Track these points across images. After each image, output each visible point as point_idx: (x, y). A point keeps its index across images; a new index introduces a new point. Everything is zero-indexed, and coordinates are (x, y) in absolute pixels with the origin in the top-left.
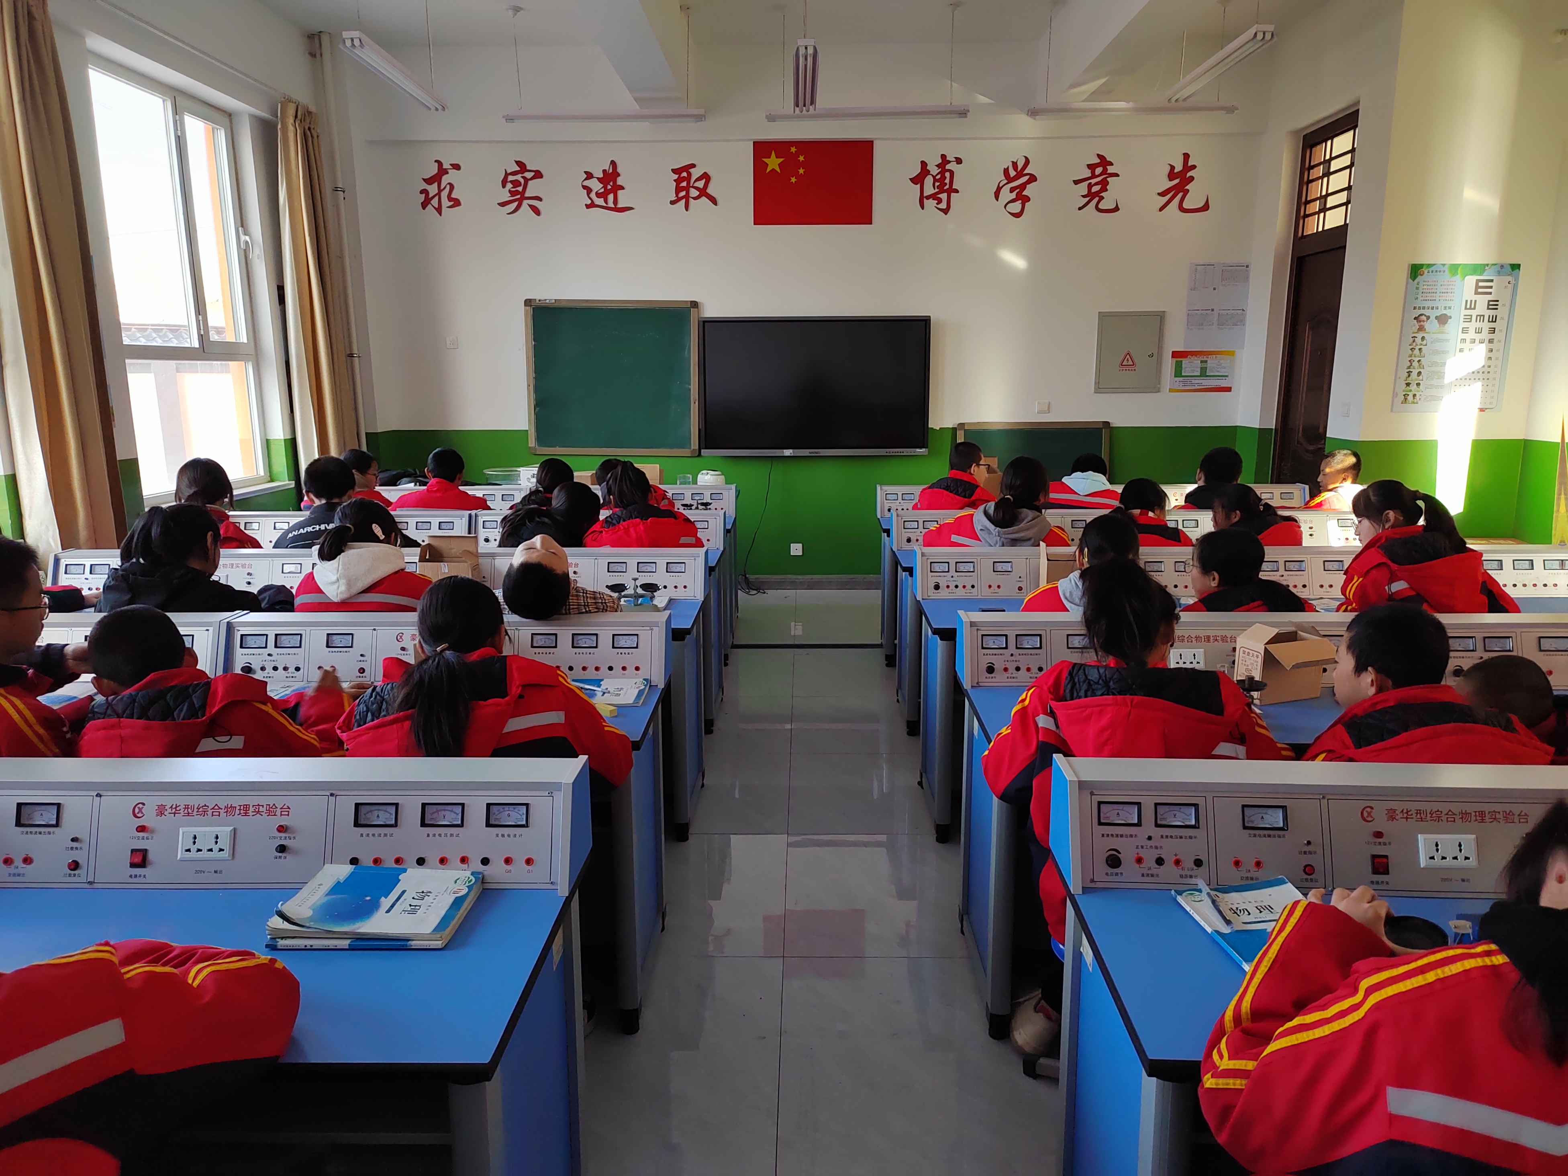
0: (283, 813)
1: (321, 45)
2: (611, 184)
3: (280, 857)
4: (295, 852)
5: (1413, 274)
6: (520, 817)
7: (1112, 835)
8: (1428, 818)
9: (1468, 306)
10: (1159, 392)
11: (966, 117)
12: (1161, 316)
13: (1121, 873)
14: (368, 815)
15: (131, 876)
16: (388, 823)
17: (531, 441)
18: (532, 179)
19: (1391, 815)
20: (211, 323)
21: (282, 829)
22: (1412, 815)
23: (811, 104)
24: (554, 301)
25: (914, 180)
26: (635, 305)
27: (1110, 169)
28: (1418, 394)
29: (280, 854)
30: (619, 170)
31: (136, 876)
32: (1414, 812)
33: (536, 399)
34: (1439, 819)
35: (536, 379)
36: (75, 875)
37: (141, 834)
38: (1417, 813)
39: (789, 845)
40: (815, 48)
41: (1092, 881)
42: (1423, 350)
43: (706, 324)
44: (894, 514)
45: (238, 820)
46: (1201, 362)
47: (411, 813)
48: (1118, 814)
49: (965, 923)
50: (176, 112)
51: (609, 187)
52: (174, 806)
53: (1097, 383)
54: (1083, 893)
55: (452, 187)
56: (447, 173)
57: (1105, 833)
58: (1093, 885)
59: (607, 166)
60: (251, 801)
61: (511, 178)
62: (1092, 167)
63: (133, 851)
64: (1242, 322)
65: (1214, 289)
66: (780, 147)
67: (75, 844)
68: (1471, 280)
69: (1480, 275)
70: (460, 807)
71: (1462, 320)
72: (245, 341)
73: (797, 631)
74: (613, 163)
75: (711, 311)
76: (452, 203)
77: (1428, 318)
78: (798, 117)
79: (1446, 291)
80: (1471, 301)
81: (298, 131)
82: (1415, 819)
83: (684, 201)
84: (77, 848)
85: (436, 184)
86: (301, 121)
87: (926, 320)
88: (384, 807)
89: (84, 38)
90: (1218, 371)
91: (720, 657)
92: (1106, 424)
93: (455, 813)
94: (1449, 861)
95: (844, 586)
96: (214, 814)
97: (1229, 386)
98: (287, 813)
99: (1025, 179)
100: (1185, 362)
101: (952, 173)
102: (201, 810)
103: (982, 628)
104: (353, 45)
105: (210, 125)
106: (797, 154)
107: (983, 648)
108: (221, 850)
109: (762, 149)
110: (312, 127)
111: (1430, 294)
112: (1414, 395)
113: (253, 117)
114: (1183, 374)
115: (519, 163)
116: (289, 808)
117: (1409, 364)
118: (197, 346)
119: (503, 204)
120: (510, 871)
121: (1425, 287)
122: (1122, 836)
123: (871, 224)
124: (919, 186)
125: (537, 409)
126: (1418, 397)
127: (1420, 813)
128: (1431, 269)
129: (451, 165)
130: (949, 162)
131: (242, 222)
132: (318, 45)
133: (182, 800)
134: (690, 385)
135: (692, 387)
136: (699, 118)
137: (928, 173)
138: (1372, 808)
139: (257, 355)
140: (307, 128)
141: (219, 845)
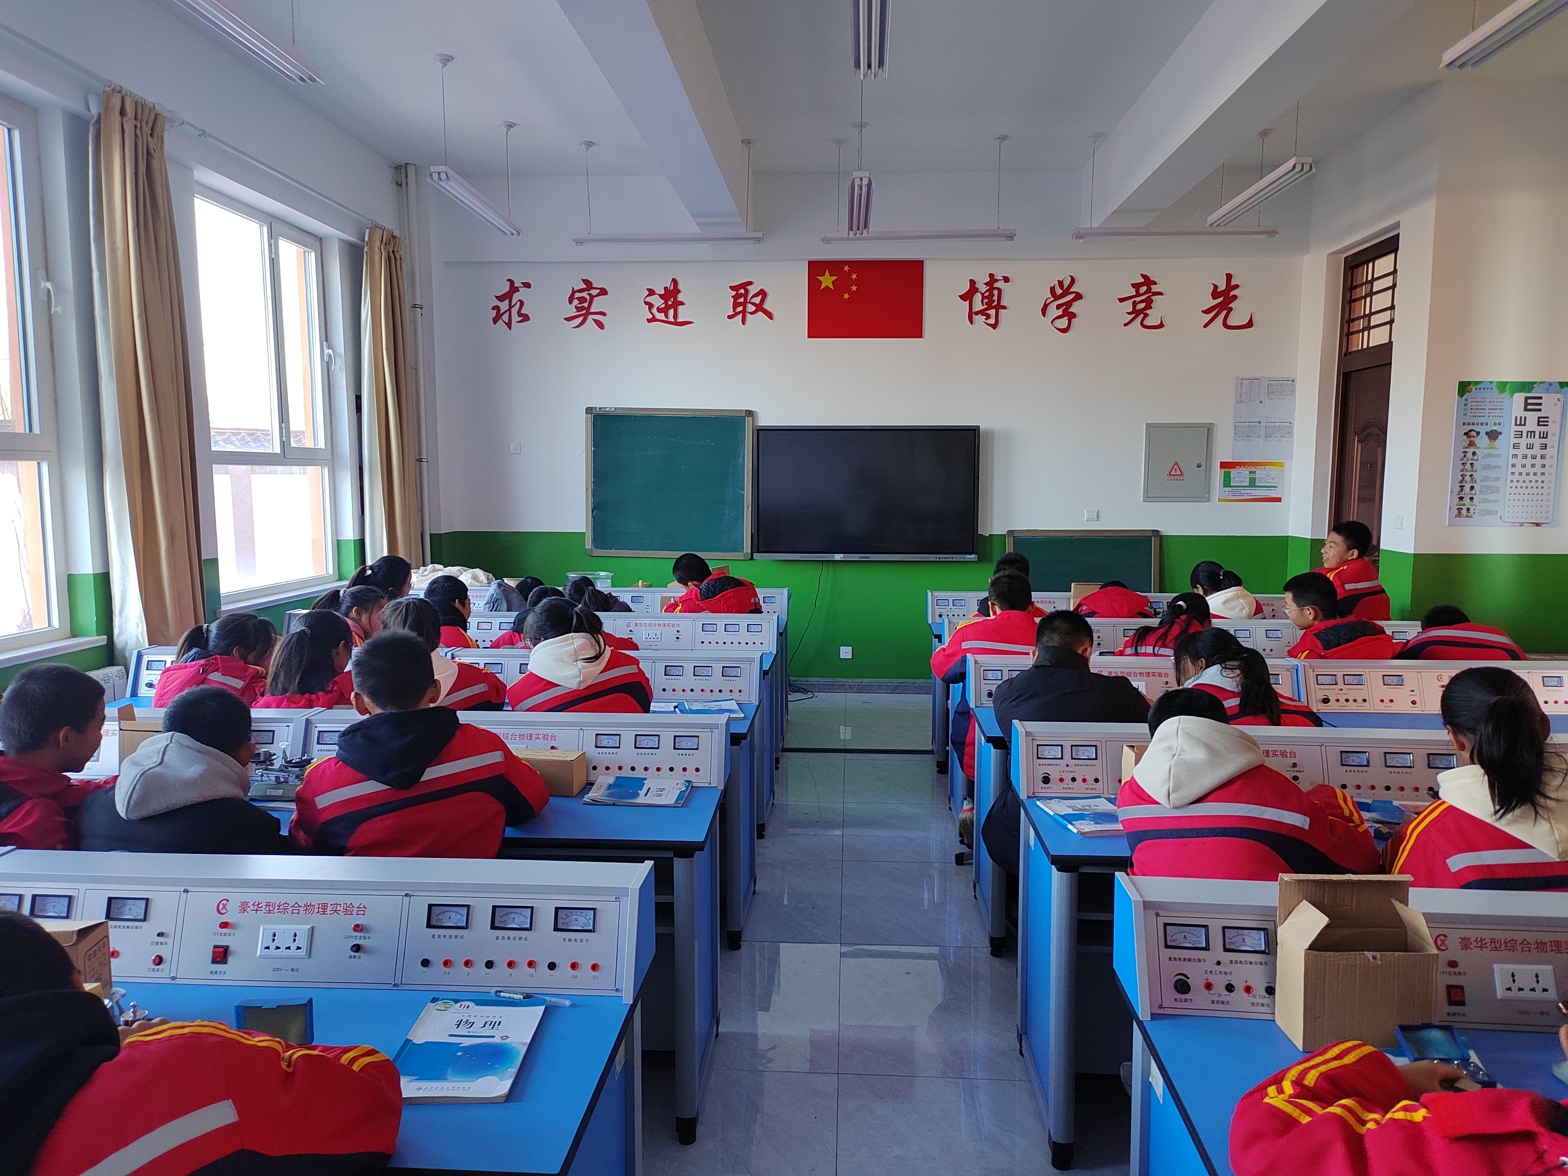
0: (359, 912)
1: (407, 176)
2: (672, 299)
3: (355, 957)
4: (369, 951)
5: (1461, 392)
6: (587, 922)
7: (1180, 959)
8: (1503, 947)
9: (1518, 423)
10: (1208, 501)
11: (1013, 240)
12: (1209, 430)
13: (1191, 1000)
14: (440, 917)
15: (211, 972)
16: (459, 925)
17: (588, 543)
18: (597, 296)
19: (1465, 943)
20: (293, 427)
21: (357, 928)
22: (1486, 943)
23: (865, 228)
24: (613, 409)
25: (963, 297)
26: (692, 413)
27: (1155, 288)
28: (1472, 508)
29: (355, 954)
30: (680, 287)
31: (216, 972)
32: (1488, 940)
33: (594, 503)
34: (1513, 949)
35: (594, 483)
36: (158, 970)
37: (224, 930)
38: (1491, 942)
39: (842, 955)
40: (869, 179)
41: (1161, 1007)
42: (1475, 464)
43: (761, 432)
44: (946, 621)
45: (317, 919)
46: (1250, 472)
47: (483, 917)
48: (1185, 937)
49: (1023, 1043)
50: (271, 236)
51: (670, 303)
52: (256, 904)
53: (1146, 492)
54: (1152, 1019)
55: (522, 303)
56: (519, 291)
57: (1173, 956)
58: (1161, 1011)
59: (668, 284)
60: (330, 900)
61: (577, 295)
62: (1136, 286)
63: (215, 947)
64: (1290, 434)
65: (1261, 402)
66: (834, 266)
67: (160, 939)
68: (1519, 398)
69: (1529, 392)
70: (529, 910)
71: (1512, 436)
72: (323, 447)
73: (845, 735)
74: (674, 281)
75: (764, 421)
76: (522, 318)
77: (1478, 433)
78: (852, 239)
79: (1495, 407)
80: (1521, 418)
81: (383, 254)
82: (1489, 948)
83: (741, 315)
84: (162, 943)
85: (507, 301)
86: (386, 244)
87: (975, 430)
88: (455, 909)
89: (193, 170)
90: (1267, 482)
91: (771, 759)
92: (1156, 532)
93: (524, 916)
94: (1526, 994)
95: (894, 690)
96: (294, 911)
97: (1279, 496)
98: (363, 913)
99: (1070, 297)
100: (1233, 472)
101: (1000, 290)
102: (281, 907)
103: (1037, 738)
104: (440, 178)
105: (301, 249)
106: (850, 272)
107: (1038, 758)
108: (299, 948)
109: (816, 268)
110: (396, 250)
111: (1479, 411)
112: (1468, 509)
113: (341, 240)
114: (1232, 484)
115: (585, 281)
116: (365, 908)
117: (1461, 478)
118: (279, 452)
119: (568, 319)
120: (575, 977)
121: (1473, 404)
122: (1190, 960)
123: (921, 337)
124: (968, 302)
125: (595, 512)
126: (1471, 511)
127: (1495, 942)
128: (1478, 387)
129: (522, 283)
130: (997, 280)
131: (326, 337)
132: (404, 176)
133: (263, 897)
134: (744, 490)
135: (745, 493)
136: (758, 240)
137: (977, 290)
138: (1445, 936)
139: (333, 461)
140: (391, 251)
141: (297, 944)
